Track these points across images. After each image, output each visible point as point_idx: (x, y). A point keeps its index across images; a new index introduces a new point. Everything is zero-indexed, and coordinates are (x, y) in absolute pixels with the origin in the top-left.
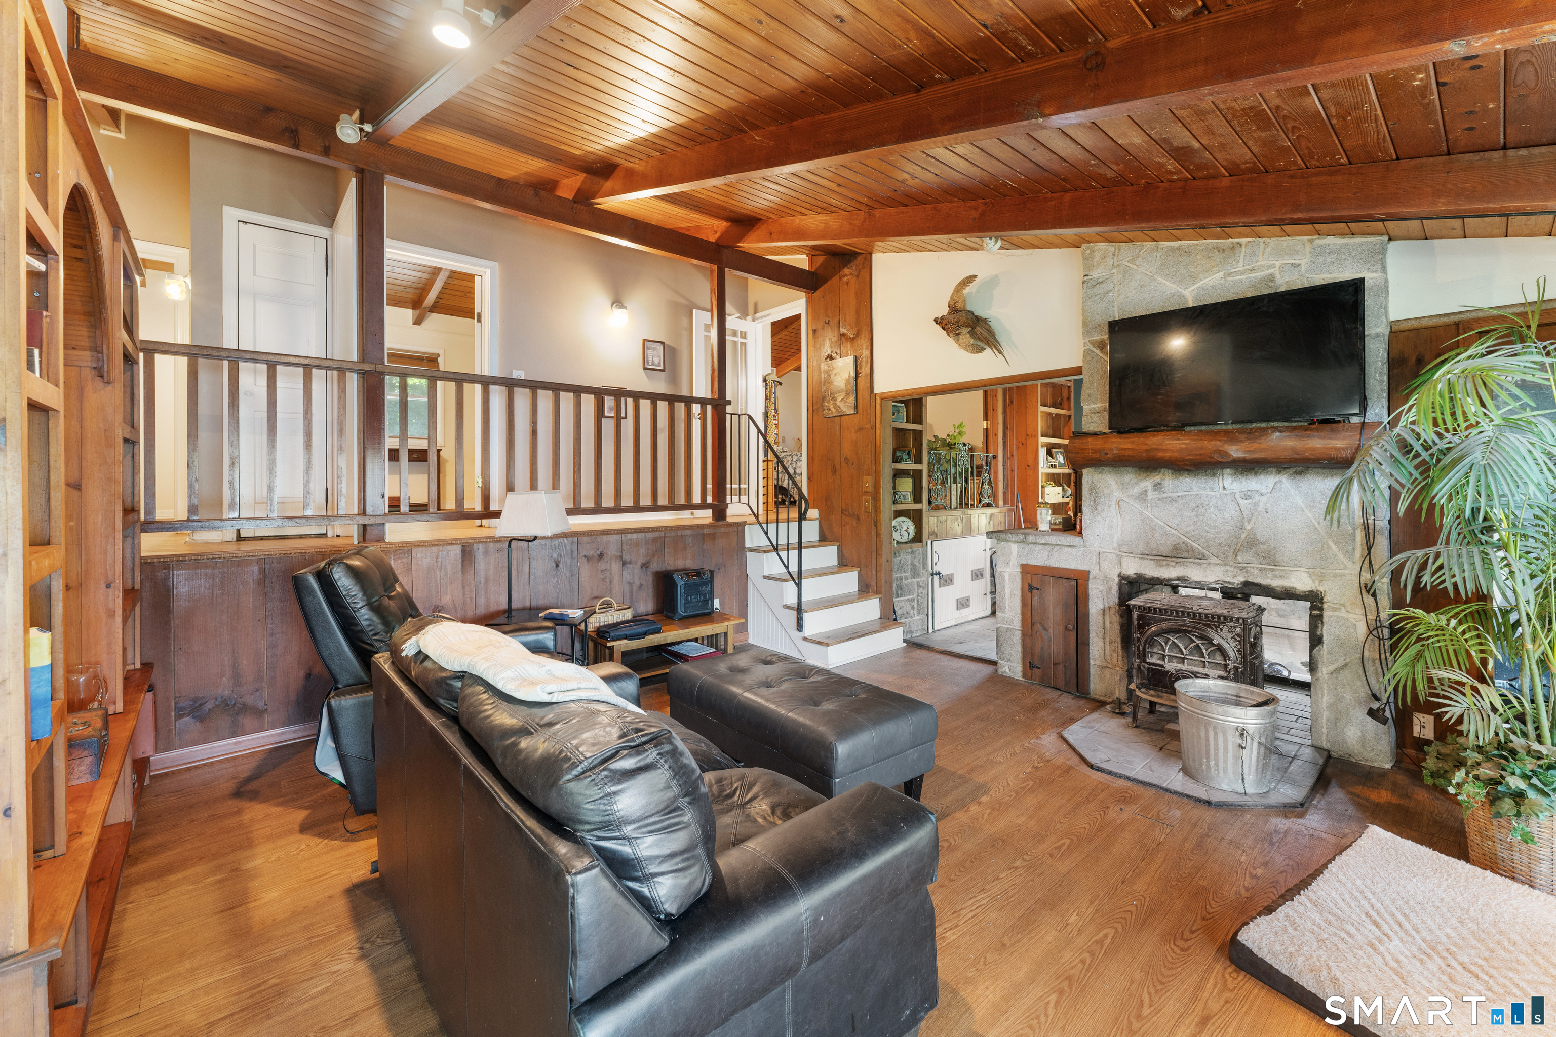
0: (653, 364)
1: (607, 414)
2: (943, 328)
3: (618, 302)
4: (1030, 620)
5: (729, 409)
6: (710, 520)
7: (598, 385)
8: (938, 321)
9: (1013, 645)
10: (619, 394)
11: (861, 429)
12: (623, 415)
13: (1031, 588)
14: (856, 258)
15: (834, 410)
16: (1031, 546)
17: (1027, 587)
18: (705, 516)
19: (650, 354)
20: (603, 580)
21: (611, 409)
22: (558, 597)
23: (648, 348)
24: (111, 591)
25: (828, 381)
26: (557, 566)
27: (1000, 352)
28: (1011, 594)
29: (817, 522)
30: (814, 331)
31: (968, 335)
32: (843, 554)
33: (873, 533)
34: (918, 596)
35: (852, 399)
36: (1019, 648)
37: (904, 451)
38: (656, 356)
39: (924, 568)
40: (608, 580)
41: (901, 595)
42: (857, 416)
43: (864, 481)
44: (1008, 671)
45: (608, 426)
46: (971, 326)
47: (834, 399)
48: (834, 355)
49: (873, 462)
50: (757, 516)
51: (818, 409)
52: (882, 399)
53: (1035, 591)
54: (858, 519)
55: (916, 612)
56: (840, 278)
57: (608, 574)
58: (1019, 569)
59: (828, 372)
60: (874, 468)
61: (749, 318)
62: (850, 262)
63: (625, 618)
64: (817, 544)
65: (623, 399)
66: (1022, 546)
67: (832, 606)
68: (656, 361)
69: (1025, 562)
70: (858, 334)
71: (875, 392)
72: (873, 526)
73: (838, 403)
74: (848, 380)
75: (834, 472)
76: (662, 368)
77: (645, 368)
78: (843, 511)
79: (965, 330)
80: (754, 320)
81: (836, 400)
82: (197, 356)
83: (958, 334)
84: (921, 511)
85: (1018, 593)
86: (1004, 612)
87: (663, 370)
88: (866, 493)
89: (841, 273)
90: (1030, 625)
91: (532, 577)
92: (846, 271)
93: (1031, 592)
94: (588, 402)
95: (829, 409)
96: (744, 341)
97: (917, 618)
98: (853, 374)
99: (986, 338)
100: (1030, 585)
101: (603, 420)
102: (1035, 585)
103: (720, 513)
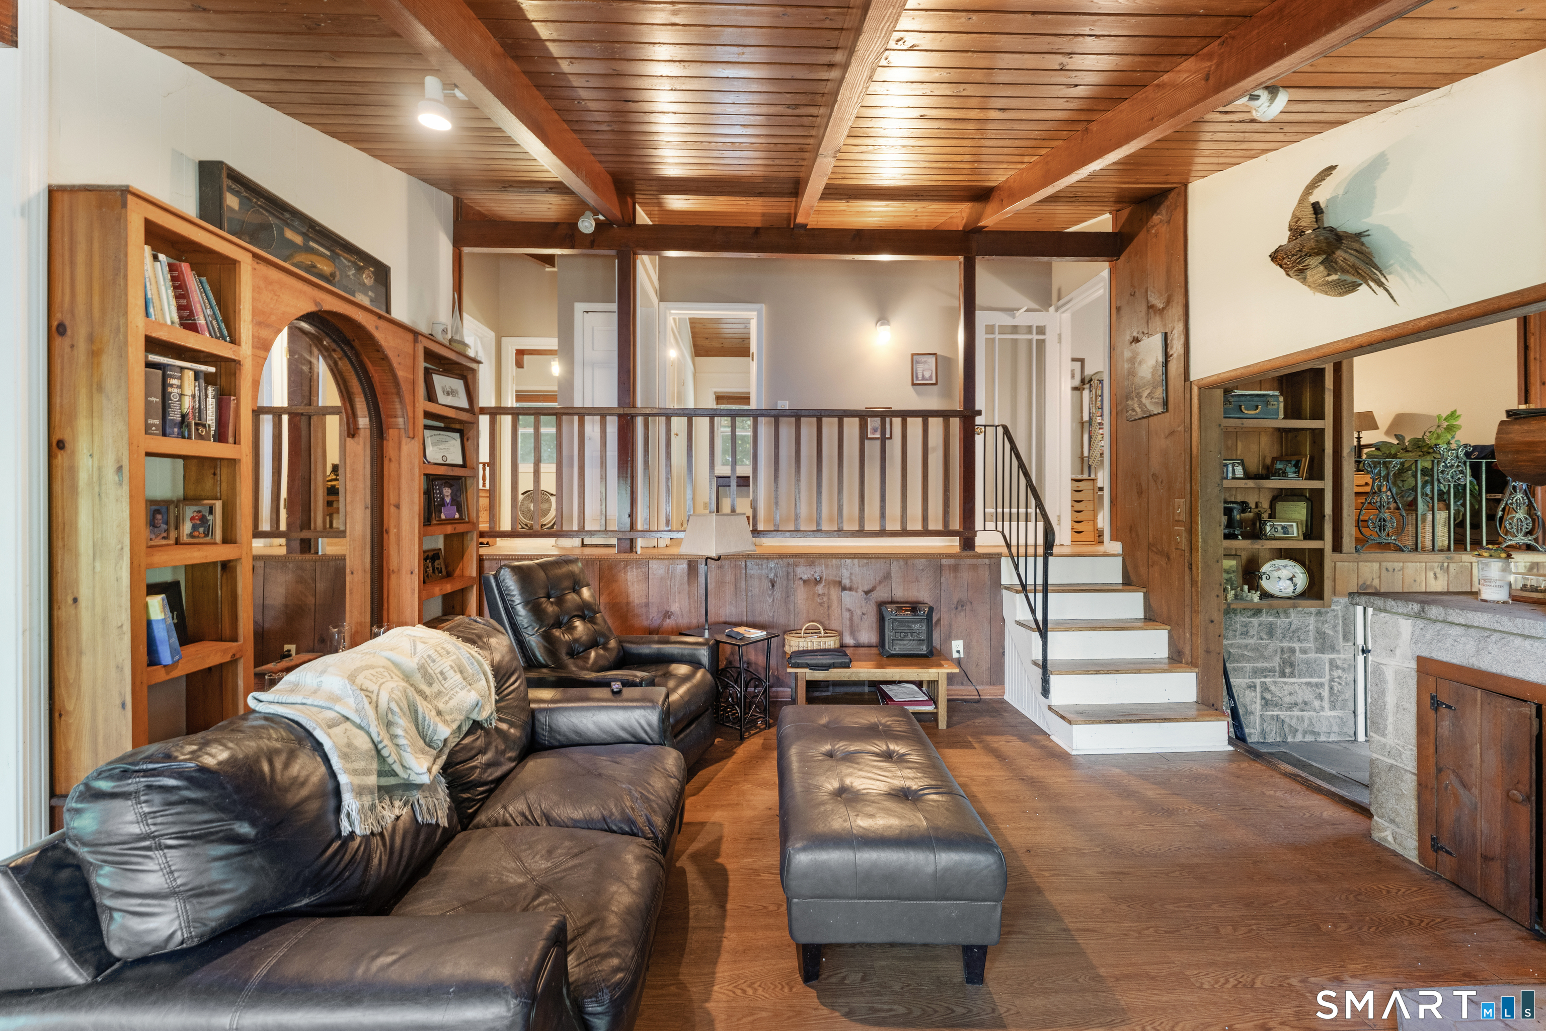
0: (923, 378)
1: (869, 436)
2: (1281, 266)
3: (883, 319)
4: (1432, 761)
5: (979, 420)
6: (958, 550)
7: (860, 406)
8: (1276, 257)
9: (1400, 796)
10: (886, 415)
11: (1172, 433)
12: (888, 436)
13: (1436, 704)
14: (1166, 197)
15: (1138, 410)
16: (1439, 626)
17: (1428, 701)
18: (952, 544)
19: (920, 368)
20: (821, 604)
21: (875, 430)
22: (773, 616)
23: (917, 362)
24: (413, 576)
25: (1132, 373)
26: (773, 586)
27: (1380, 284)
28: (1397, 706)
29: (1120, 559)
30: (1118, 309)
31: (1321, 268)
32: (1150, 605)
33: (1187, 578)
34: (1332, 680)
35: (1159, 393)
36: (1412, 805)
37: (1289, 462)
38: (927, 369)
39: (1346, 638)
40: (826, 605)
41: (1292, 675)
42: (1167, 415)
43: (1176, 506)
44: (1390, 839)
45: (872, 449)
46: (1324, 252)
47: (1139, 396)
48: (1140, 336)
49: (1188, 479)
50: (1009, 546)
51: (1122, 410)
52: (1200, 388)
53: (1443, 710)
54: (1169, 558)
55: (1326, 704)
56: (1148, 231)
57: (825, 599)
58: (1413, 665)
59: (1132, 360)
60: (1188, 487)
61: (1052, 309)
62: (1159, 204)
63: (827, 647)
64: (1120, 587)
65: (888, 420)
66: (1420, 623)
67: (1097, 672)
68: (927, 375)
69: (1425, 654)
70: (1168, 302)
71: (1192, 378)
72: (1187, 569)
73: (1144, 400)
74: (1155, 368)
75: (1140, 493)
76: (934, 381)
77: (913, 384)
78: (1150, 547)
79: (1314, 261)
80: (1057, 310)
81: (1141, 397)
82: (518, 414)
83: (1302, 271)
84: (1321, 551)
85: (1411, 706)
86: (1384, 735)
87: (936, 384)
88: (1178, 522)
89: (1150, 223)
90: (1433, 770)
91: (749, 594)
92: (1156, 218)
93: (1436, 710)
94: (852, 426)
95: (1133, 410)
96: (1041, 337)
97: (1328, 713)
98: (1161, 359)
99: (1353, 266)
100: (1432, 698)
101: (866, 442)
102: (1443, 698)
103: (968, 543)
